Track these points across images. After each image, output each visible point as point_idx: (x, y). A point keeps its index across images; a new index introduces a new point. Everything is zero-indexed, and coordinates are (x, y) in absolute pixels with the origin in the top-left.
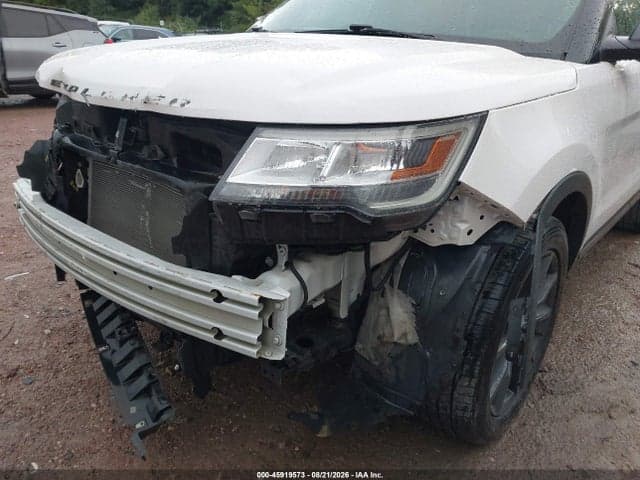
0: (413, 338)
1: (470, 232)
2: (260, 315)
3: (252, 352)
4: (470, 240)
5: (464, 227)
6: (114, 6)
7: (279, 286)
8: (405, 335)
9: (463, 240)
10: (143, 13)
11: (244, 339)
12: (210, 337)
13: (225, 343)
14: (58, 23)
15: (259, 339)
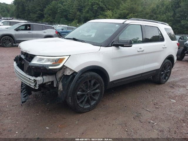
0: (62, 90)
1: (69, 73)
2: (34, 82)
3: (33, 87)
4: (69, 74)
5: (68, 72)
6: (67, 20)
7: (39, 79)
8: (61, 89)
9: (68, 74)
10: (73, 22)
11: (32, 85)
12: (29, 85)
13: (31, 86)
14: (45, 27)
15: (34, 85)
